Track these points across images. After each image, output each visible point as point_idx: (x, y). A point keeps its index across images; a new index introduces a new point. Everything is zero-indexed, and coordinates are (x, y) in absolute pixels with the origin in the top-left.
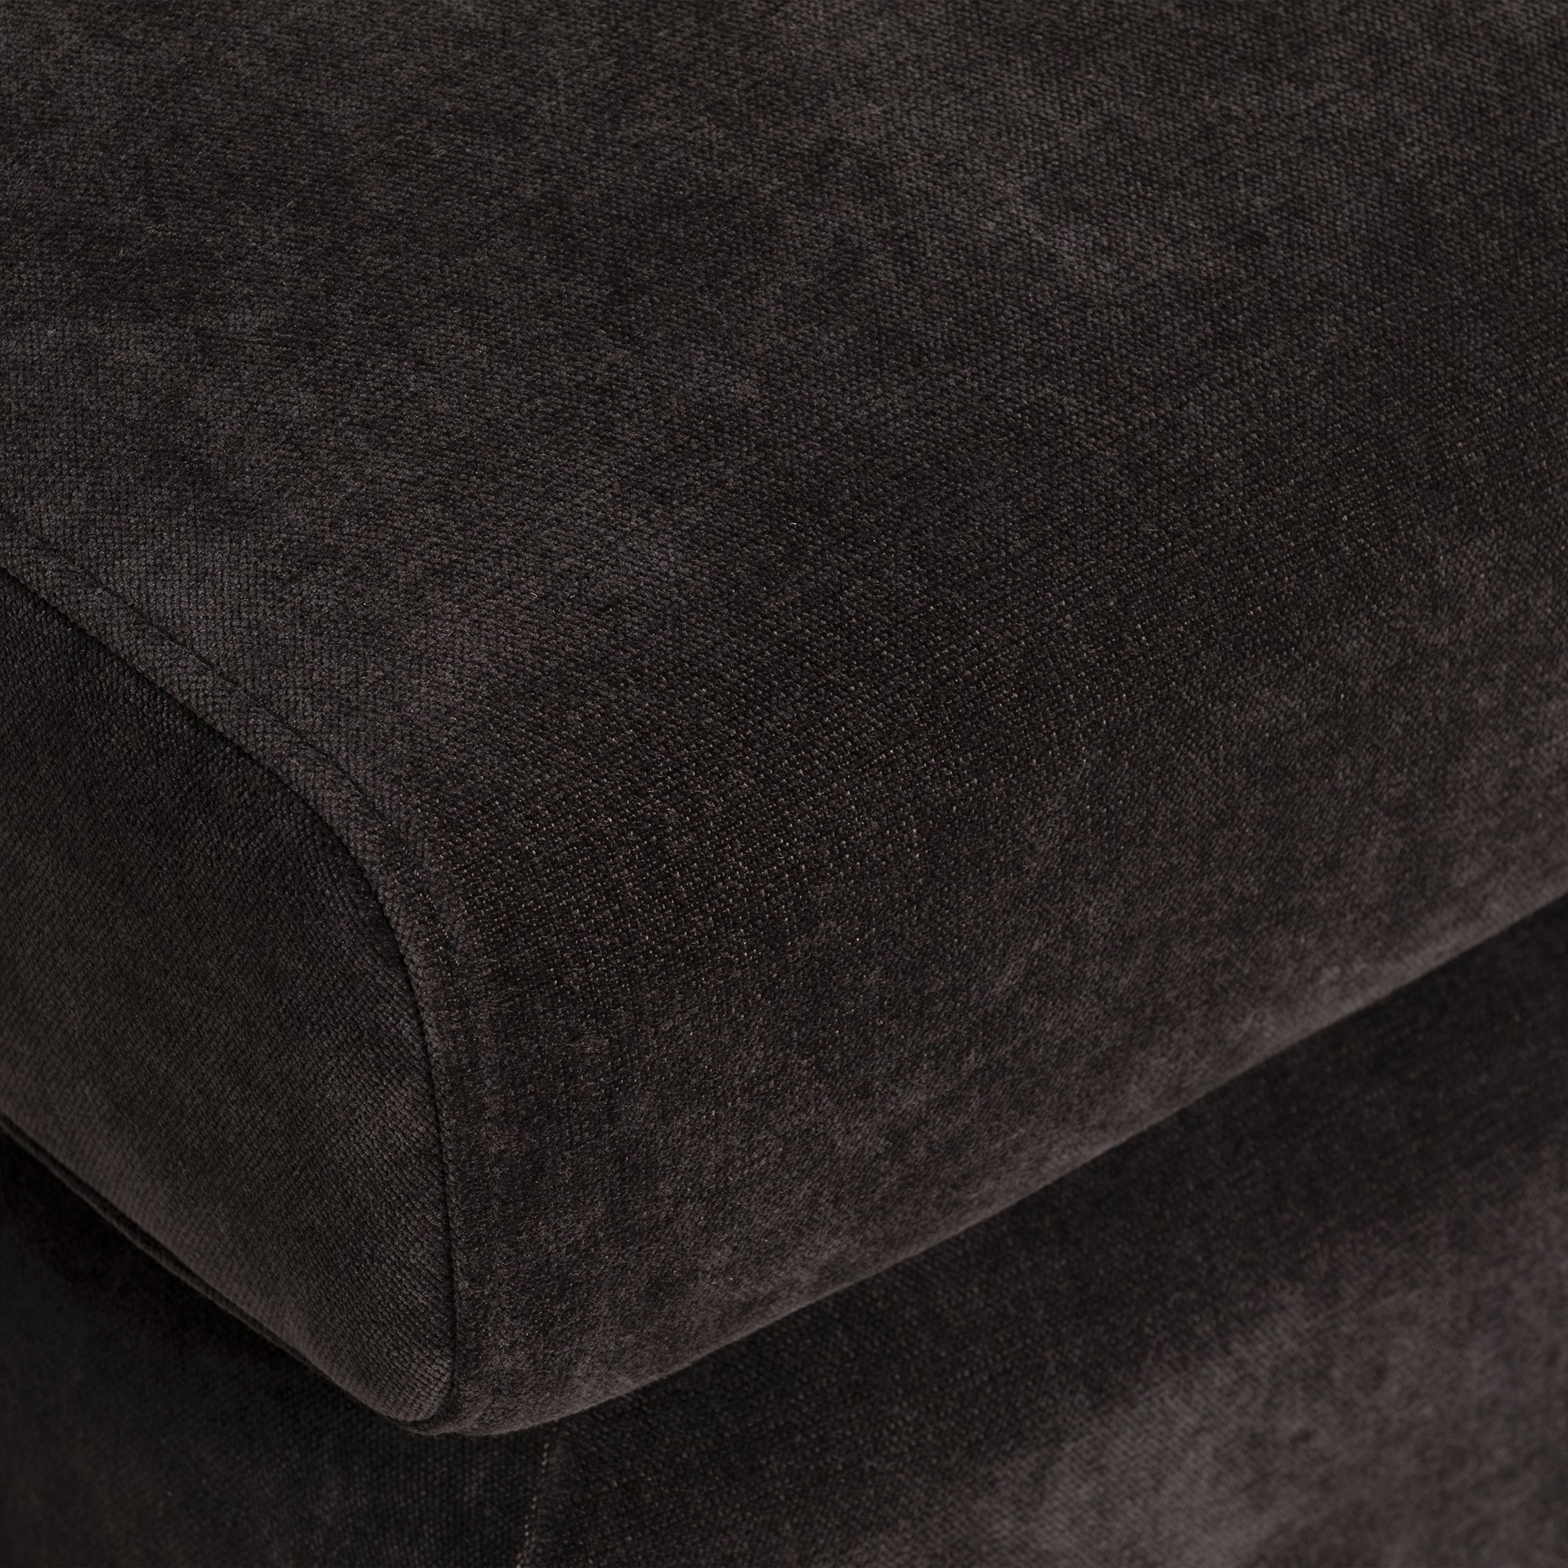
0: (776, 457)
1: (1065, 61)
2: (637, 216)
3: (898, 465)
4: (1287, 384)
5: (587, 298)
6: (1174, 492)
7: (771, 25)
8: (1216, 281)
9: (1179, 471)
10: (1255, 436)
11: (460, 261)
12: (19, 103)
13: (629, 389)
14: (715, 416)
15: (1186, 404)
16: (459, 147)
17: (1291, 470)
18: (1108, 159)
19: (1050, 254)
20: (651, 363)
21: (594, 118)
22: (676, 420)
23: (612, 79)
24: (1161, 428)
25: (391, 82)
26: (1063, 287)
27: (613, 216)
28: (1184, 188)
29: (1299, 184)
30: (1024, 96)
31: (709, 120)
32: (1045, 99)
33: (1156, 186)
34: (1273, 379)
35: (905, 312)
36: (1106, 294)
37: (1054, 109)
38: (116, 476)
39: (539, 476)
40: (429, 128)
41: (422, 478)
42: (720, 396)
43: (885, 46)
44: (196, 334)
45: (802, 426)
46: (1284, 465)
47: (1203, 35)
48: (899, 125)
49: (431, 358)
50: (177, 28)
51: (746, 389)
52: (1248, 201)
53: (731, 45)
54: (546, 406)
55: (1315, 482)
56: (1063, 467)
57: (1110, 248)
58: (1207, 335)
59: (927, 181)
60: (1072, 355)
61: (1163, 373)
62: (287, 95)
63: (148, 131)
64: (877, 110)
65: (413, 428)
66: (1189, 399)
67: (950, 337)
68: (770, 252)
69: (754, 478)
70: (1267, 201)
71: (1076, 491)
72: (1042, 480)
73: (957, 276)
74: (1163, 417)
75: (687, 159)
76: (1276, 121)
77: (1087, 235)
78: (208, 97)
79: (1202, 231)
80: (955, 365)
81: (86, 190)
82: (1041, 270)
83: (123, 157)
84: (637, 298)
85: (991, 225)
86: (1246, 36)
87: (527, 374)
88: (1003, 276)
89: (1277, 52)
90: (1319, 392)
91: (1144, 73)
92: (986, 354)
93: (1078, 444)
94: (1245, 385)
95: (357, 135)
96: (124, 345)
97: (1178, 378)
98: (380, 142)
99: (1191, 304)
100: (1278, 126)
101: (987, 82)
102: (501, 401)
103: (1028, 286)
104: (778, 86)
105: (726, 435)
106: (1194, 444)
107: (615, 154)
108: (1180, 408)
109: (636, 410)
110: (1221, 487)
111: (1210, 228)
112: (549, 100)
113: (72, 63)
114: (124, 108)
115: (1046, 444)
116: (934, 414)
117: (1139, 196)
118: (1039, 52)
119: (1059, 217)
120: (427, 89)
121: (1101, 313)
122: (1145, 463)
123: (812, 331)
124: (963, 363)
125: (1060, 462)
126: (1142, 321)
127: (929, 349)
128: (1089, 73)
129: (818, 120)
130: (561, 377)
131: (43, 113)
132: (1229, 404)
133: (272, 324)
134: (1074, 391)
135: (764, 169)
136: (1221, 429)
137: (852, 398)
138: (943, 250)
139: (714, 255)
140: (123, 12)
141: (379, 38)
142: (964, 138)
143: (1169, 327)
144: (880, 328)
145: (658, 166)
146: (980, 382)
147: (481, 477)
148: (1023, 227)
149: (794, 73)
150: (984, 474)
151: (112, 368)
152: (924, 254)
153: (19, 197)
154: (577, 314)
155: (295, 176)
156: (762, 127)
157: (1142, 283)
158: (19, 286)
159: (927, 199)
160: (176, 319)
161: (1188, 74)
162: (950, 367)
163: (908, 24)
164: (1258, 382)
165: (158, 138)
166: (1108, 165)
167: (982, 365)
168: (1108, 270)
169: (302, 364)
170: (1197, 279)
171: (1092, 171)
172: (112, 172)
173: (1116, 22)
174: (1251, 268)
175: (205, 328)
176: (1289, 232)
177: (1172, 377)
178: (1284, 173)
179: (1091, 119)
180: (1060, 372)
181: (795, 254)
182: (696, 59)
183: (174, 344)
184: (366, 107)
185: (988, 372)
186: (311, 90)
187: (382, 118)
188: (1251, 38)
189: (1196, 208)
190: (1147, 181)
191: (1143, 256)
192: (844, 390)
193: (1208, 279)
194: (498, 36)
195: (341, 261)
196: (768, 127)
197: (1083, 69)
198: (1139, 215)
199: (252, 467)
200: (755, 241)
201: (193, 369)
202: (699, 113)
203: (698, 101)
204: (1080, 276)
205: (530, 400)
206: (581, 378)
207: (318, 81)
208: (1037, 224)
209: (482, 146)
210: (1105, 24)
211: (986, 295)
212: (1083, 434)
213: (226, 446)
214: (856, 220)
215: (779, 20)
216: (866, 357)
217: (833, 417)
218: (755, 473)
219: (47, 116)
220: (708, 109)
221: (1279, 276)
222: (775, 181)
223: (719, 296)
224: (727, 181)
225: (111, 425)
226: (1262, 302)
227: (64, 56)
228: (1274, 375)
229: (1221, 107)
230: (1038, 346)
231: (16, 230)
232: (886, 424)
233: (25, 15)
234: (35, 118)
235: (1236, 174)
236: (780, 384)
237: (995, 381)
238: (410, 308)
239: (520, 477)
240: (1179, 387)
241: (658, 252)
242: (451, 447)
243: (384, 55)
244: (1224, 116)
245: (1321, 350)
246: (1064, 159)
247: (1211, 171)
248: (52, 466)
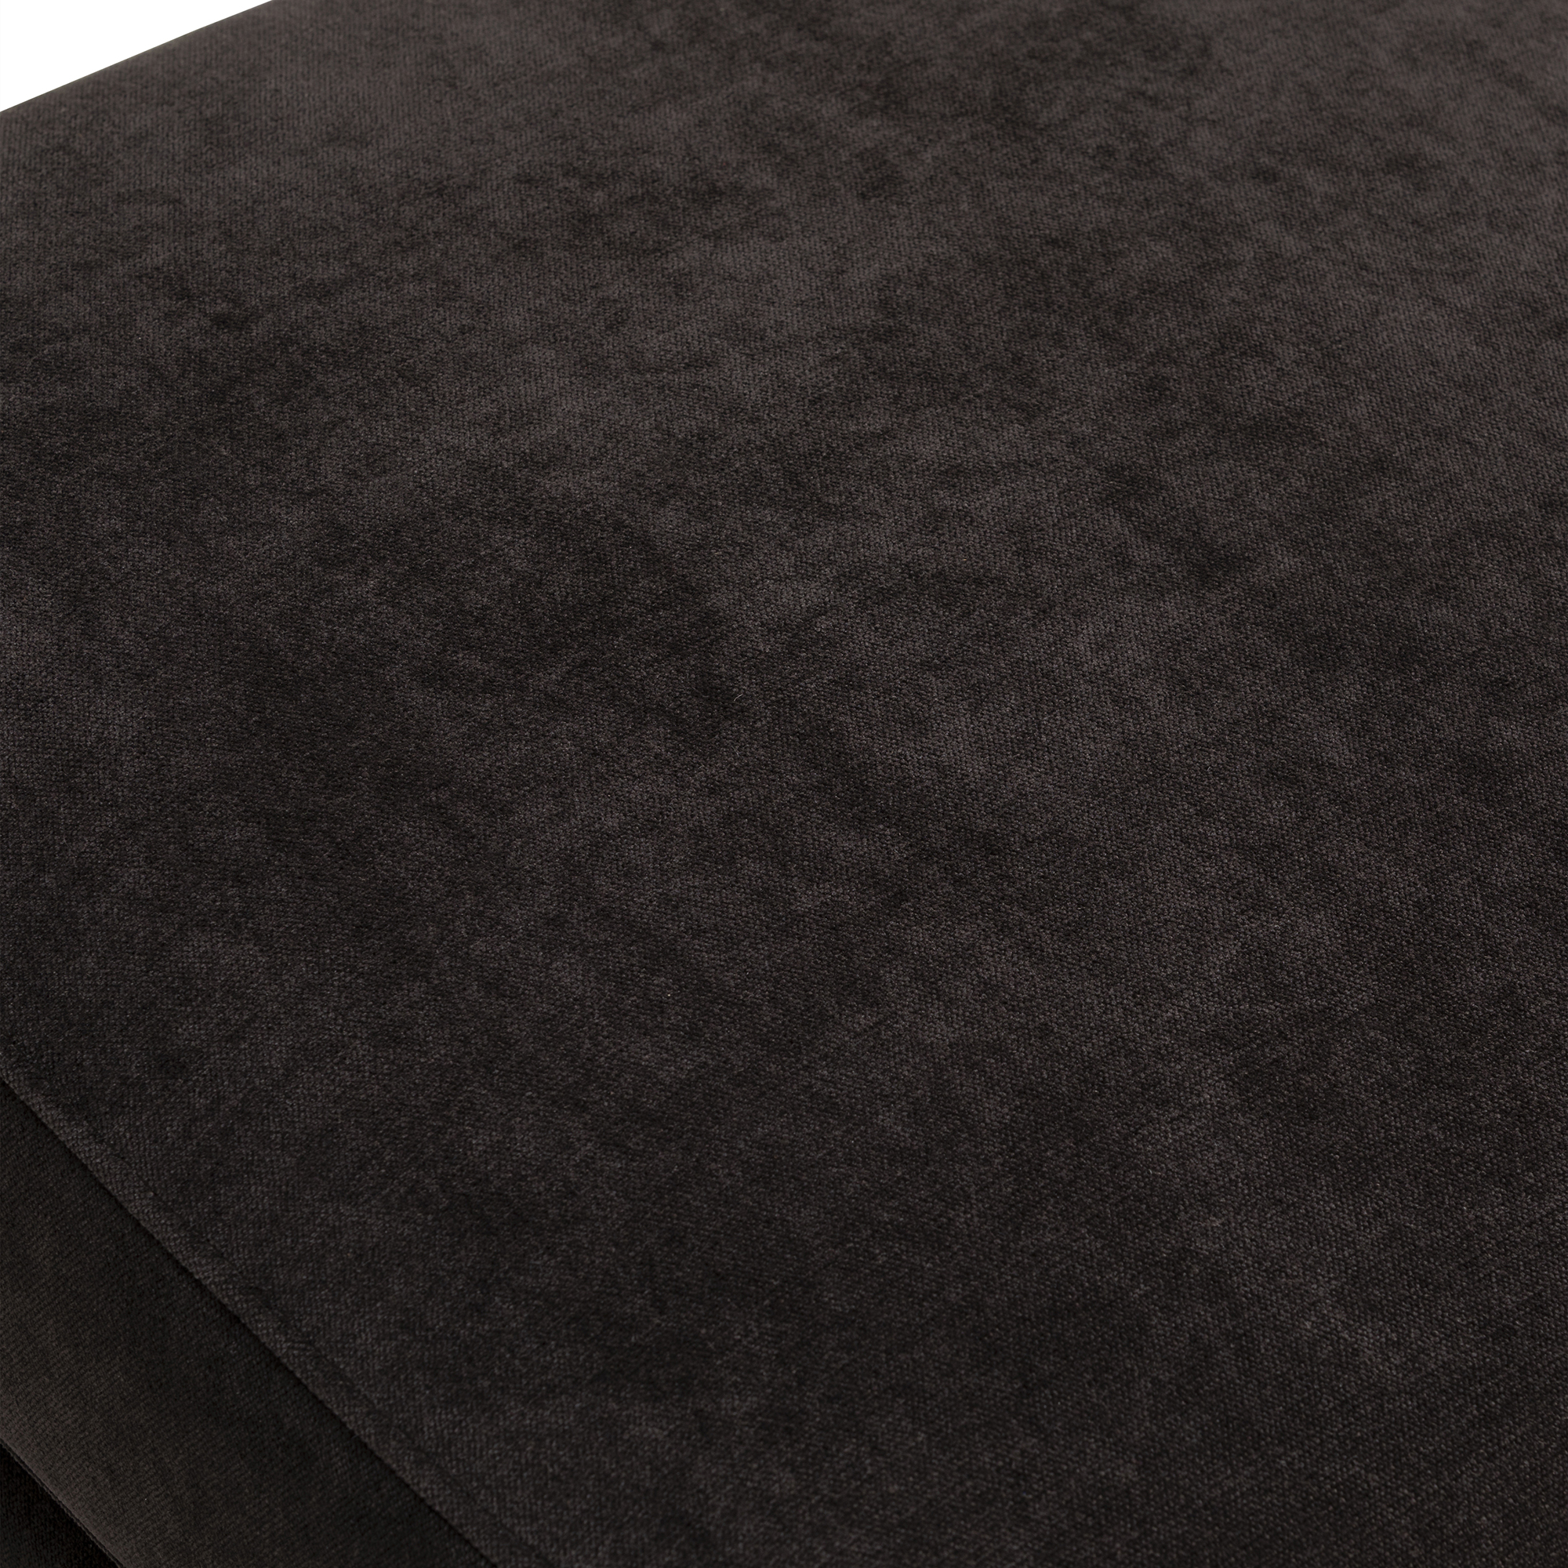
0: (1153, 1532)
1: (1357, 1178)
2: (1037, 1317)
3: (1245, 1537)
4: (1534, 1456)
5: (1002, 1392)
6: (1452, 1551)
7: (1132, 1146)
8: (1479, 1369)
9: (1456, 1534)
10: (1511, 1500)
11: (902, 1357)
12: (546, 1201)
13: (1037, 1473)
14: (1104, 1496)
15: (1460, 1476)
16: (896, 1254)
17: (1538, 1527)
18: (1394, 1265)
19: (1354, 1349)
20: (1053, 1449)
21: (1001, 1230)
22: (1075, 1501)
23: (1013, 1194)
24: (1442, 1498)
25: (840, 1194)
26: (1365, 1378)
27: (1018, 1318)
28: (1452, 1289)
29: (1537, 1283)
30: (1328, 1209)
31: (1089, 1232)
32: (1344, 1212)
33: (1431, 1287)
34: (1524, 1453)
35: (1246, 1402)
36: (1398, 1383)
37: (1351, 1220)
38: (634, 1536)
39: (972, 1551)
40: (872, 1236)
41: (879, 1552)
42: (1108, 1479)
43: (1220, 1165)
44: (696, 1415)
45: (1172, 1504)
46: (1533, 1524)
47: (1460, 1154)
48: (1235, 1236)
49: (882, 1444)
50: (671, 1140)
51: (1128, 1473)
52: (1500, 1299)
53: (1103, 1164)
54: (975, 1488)
55: (1556, 1536)
56: (1370, 1535)
57: (1398, 1342)
58: (1475, 1417)
59: (1258, 1285)
60: (1374, 1437)
61: (1442, 1451)
62: (760, 1204)
63: (651, 1231)
64: (1217, 1223)
65: (871, 1507)
66: (1462, 1472)
67: (1282, 1424)
68: (1141, 1350)
69: (1137, 1551)
70: (1514, 1298)
71: (1380, 1554)
72: (1354, 1546)
73: (1285, 1370)
74: (1444, 1488)
75: (1074, 1266)
76: (1518, 1228)
77: (1381, 1332)
78: (698, 1203)
79: (1467, 1326)
80: (1285, 1448)
81: (603, 1281)
82: (1348, 1363)
83: (632, 1254)
84: (1040, 1392)
85: (1308, 1325)
86: (1492, 1155)
87: (959, 1459)
88: (1319, 1370)
89: (1516, 1167)
90: (1558, 1462)
91: (1418, 1188)
92: (1309, 1438)
93: (1381, 1514)
94: (1504, 1458)
95: (817, 1242)
96: (638, 1421)
97: (1453, 1454)
98: (835, 1248)
99: (1462, 1390)
100: (1519, 1232)
101: (1299, 1197)
102: (939, 1483)
103: (1338, 1378)
104: (1140, 1201)
105: (1114, 1514)
106: (1467, 1510)
107: (1018, 1262)
108: (1456, 1480)
109: (1044, 1492)
110: (1488, 1545)
111: (1473, 1323)
112: (965, 1212)
113: (587, 1167)
114: (631, 1210)
115: (1357, 1515)
116: (1271, 1491)
117: (1418, 1296)
118: (1337, 1169)
119: (1359, 1317)
120: (869, 1202)
121: (1394, 1400)
122: (1431, 1527)
123: (1176, 1420)
124: (1292, 1446)
125: (1368, 1531)
126: (1425, 1405)
127: (1266, 1435)
128: (1376, 1188)
129: (1173, 1231)
130: (985, 1463)
131: (566, 1211)
132: (1492, 1475)
133: (756, 1410)
134: (1377, 1468)
135: (1133, 1276)
136: (1486, 1496)
137: (1209, 1479)
138: (1273, 1347)
139: (1098, 1352)
140: (628, 1123)
141: (829, 1154)
142: (1285, 1247)
143: (1446, 1411)
144: (1228, 1417)
145: (1052, 1273)
146: (1305, 1463)
147: (926, 1552)
148: (1333, 1326)
149: (1152, 1189)
150: (1311, 1542)
151: (628, 1440)
152: (1259, 1351)
153: (549, 1284)
154: (995, 1406)
155: (769, 1277)
156: (1130, 1238)
157: (1424, 1373)
158: (551, 1363)
159: (1259, 1302)
160: (679, 1400)
161: (1450, 1188)
162: (1282, 1450)
163: (1236, 1145)
164: (1512, 1456)
165: (659, 1237)
166: (1394, 1269)
167: (1307, 1448)
168: (1397, 1362)
169: (781, 1447)
170: (1465, 1368)
171: (1382, 1275)
172: (623, 1266)
173: (1394, 1143)
174: (1505, 1357)
175: (702, 1410)
176: (1532, 1325)
177: (1449, 1454)
178: (1527, 1274)
179: (1379, 1228)
180: (1365, 1452)
181: (1160, 1351)
182: (1076, 1177)
183: (678, 1423)
184: (822, 1216)
185: (1311, 1454)
186: (779, 1199)
187: (835, 1227)
188: (1496, 1156)
189: (1462, 1306)
190: (1425, 1284)
191: (1424, 1349)
192: (1202, 1471)
193: (1473, 1368)
194: (923, 1154)
195: (808, 1354)
196: (1134, 1238)
197: (1371, 1185)
198: (1420, 1314)
199: (744, 1536)
200: (1130, 1341)
201: (694, 1446)
202: (1080, 1225)
203: (1079, 1215)
204: (1378, 1369)
205: (961, 1483)
206: (1000, 1463)
207: (784, 1191)
208: (1343, 1322)
209: (914, 1253)
210: (1386, 1145)
211: (1307, 1386)
212: (1384, 1506)
213: (723, 1516)
214: (1206, 1321)
215: (1138, 1141)
216: (1218, 1442)
217: (1195, 1496)
218: (1138, 1547)
219: (570, 1214)
220: (1087, 1222)
221: (1526, 1364)
222: (1142, 1286)
223: (1104, 1389)
224: (1105, 1286)
225: (628, 1491)
226: (1514, 1386)
227: (581, 1161)
228: (1525, 1448)
229: (1477, 1217)
230: (1347, 1430)
231: (547, 1313)
232: (1235, 1501)
233: (548, 1122)
234: (560, 1215)
235: (1490, 1275)
236: (1153, 1468)
237: (1317, 1461)
238: (864, 1398)
239: (956, 1552)
240: (1455, 1462)
241: (1055, 1350)
242: (901, 1524)
243: (835, 1170)
244: (1479, 1224)
245: (1559, 1426)
246: (1361, 1265)
247: (1472, 1272)
248: (581, 1522)
